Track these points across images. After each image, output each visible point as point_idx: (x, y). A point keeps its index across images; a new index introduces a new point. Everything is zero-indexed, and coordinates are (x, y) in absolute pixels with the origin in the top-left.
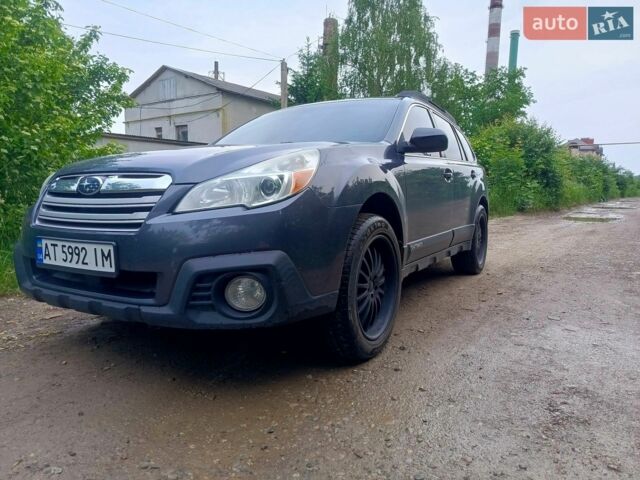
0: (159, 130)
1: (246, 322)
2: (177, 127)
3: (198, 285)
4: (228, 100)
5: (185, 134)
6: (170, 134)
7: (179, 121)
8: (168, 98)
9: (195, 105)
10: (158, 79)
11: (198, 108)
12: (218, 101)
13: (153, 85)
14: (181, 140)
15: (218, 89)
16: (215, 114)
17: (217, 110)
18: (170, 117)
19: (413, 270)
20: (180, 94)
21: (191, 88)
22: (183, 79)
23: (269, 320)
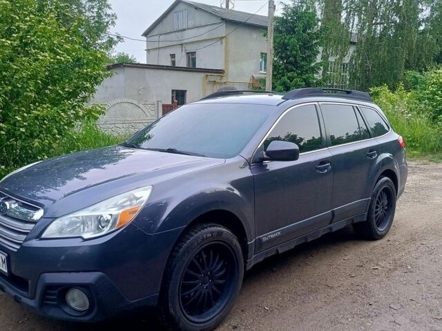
0: (173, 56)
1: (78, 318)
2: (187, 53)
3: (48, 291)
4: (232, 28)
5: (194, 61)
6: (182, 62)
7: (190, 49)
8: (181, 28)
9: (203, 33)
10: (174, 11)
11: (205, 37)
12: (222, 30)
13: (169, 16)
14: (191, 66)
15: (223, 19)
16: (219, 42)
17: (222, 38)
18: (182, 45)
19: (274, 253)
20: (191, 24)
21: (200, 18)
22: (193, 10)
23: (92, 319)
